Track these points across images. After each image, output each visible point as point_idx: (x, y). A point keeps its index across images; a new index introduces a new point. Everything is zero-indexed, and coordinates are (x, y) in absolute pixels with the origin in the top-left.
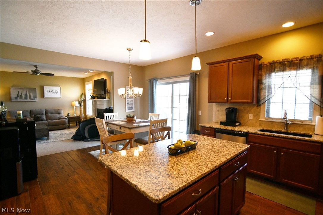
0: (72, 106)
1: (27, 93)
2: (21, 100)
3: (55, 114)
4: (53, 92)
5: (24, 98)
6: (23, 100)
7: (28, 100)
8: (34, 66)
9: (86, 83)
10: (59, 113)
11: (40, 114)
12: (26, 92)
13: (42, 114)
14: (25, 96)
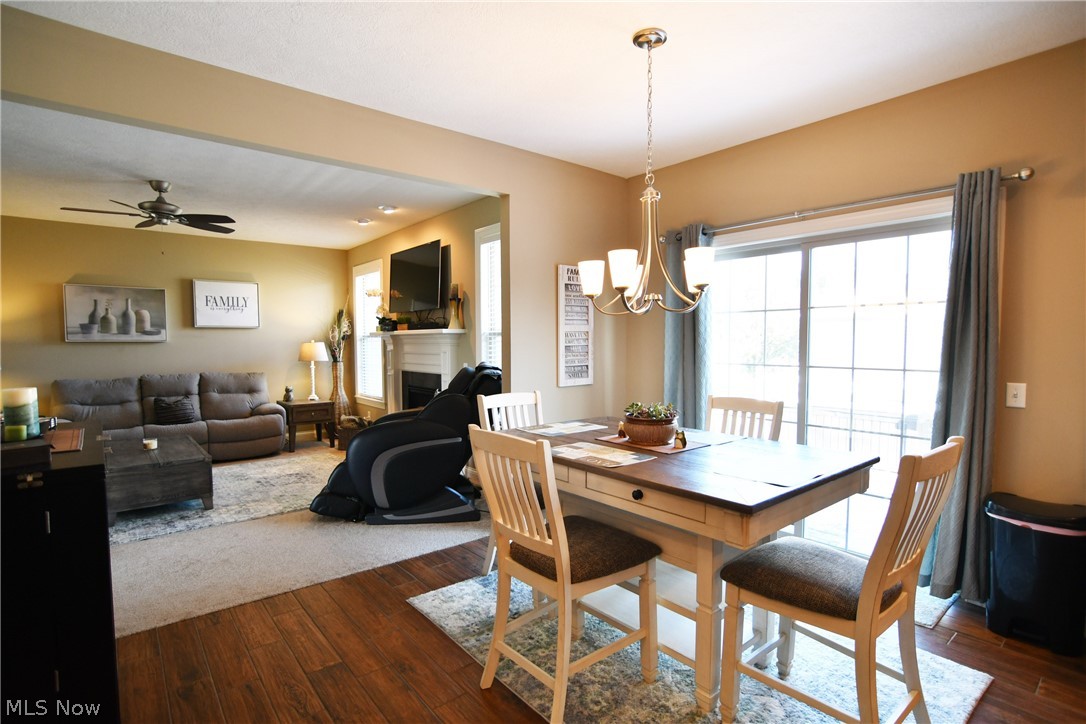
0: (304, 362)
1: (127, 309)
2: (108, 338)
3: (237, 392)
4: (231, 303)
5: (118, 328)
6: (114, 336)
7: (134, 336)
8: (151, 182)
9: (355, 269)
10: (252, 390)
11: (177, 394)
12: (124, 303)
13: (188, 394)
14: (120, 321)
